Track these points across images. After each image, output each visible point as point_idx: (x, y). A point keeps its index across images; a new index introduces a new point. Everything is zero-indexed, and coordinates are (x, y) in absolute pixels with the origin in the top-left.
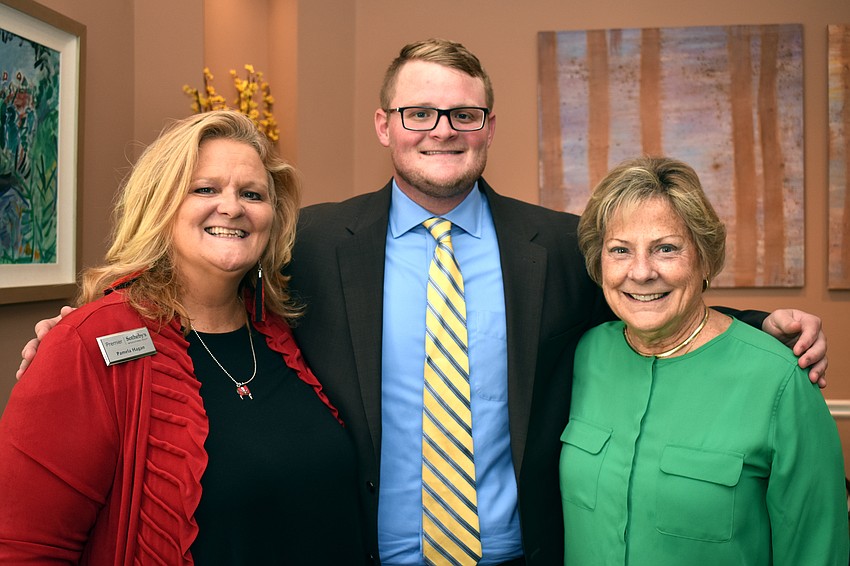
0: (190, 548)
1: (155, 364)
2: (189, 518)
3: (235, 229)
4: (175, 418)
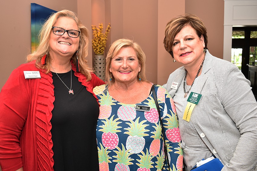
0: (50, 131)
1: (41, 81)
2: (48, 122)
3: (67, 42)
4: (45, 95)
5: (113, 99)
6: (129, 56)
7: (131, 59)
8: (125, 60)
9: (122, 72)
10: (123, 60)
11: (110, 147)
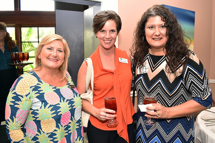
5: (50, 86)
6: (59, 48)
7: (60, 51)
8: (55, 50)
9: (51, 59)
10: (53, 50)
11: (66, 124)
